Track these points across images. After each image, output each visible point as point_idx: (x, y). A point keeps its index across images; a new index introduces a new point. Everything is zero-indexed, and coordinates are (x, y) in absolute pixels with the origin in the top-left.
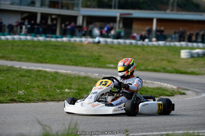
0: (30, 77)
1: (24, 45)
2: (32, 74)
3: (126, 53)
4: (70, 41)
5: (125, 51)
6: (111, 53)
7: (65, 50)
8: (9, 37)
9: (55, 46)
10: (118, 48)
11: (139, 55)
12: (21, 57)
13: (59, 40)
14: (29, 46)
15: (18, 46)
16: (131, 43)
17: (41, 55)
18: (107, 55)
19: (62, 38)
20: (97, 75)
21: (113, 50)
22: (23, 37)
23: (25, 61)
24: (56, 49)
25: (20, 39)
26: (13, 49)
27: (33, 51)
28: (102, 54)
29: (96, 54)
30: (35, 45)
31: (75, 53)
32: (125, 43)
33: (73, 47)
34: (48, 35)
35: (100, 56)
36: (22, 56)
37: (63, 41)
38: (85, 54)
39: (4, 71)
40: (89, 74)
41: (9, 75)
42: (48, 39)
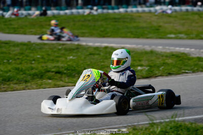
0: (99, 54)
1: (85, 20)
2: (100, 51)
3: (184, 21)
4: (127, 12)
5: (184, 19)
6: (170, 23)
7: (124, 22)
8: (68, 11)
9: (115, 18)
10: (176, 17)
11: (197, 23)
12: (83, 33)
13: (116, 11)
14: (89, 21)
15: (79, 21)
16: (187, 10)
17: (102, 29)
18: (166, 25)
19: (118, 9)
20: (160, 47)
21: (171, 19)
22: (81, 11)
23: (88, 37)
24: (116, 22)
25: (79, 13)
26: (74, 25)
27: (95, 26)
28: (161, 24)
29: (155, 24)
30: (95, 19)
31: (135, 25)
32: (181, 10)
33: (132, 18)
34: (104, 6)
35: (160, 26)
36: (84, 31)
37: (120, 12)
38: (144, 25)
39: (74, 49)
40: (153, 47)
41: (79, 54)
42: (105, 11)
